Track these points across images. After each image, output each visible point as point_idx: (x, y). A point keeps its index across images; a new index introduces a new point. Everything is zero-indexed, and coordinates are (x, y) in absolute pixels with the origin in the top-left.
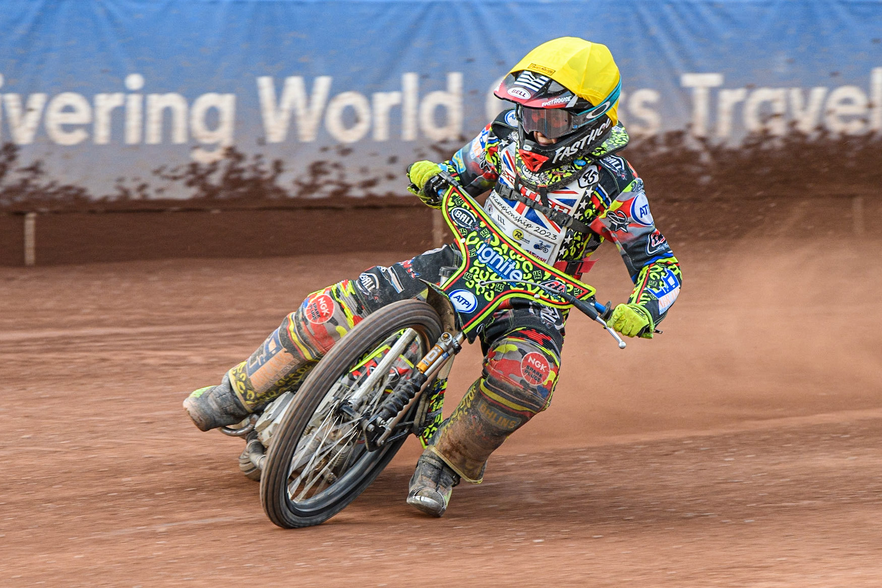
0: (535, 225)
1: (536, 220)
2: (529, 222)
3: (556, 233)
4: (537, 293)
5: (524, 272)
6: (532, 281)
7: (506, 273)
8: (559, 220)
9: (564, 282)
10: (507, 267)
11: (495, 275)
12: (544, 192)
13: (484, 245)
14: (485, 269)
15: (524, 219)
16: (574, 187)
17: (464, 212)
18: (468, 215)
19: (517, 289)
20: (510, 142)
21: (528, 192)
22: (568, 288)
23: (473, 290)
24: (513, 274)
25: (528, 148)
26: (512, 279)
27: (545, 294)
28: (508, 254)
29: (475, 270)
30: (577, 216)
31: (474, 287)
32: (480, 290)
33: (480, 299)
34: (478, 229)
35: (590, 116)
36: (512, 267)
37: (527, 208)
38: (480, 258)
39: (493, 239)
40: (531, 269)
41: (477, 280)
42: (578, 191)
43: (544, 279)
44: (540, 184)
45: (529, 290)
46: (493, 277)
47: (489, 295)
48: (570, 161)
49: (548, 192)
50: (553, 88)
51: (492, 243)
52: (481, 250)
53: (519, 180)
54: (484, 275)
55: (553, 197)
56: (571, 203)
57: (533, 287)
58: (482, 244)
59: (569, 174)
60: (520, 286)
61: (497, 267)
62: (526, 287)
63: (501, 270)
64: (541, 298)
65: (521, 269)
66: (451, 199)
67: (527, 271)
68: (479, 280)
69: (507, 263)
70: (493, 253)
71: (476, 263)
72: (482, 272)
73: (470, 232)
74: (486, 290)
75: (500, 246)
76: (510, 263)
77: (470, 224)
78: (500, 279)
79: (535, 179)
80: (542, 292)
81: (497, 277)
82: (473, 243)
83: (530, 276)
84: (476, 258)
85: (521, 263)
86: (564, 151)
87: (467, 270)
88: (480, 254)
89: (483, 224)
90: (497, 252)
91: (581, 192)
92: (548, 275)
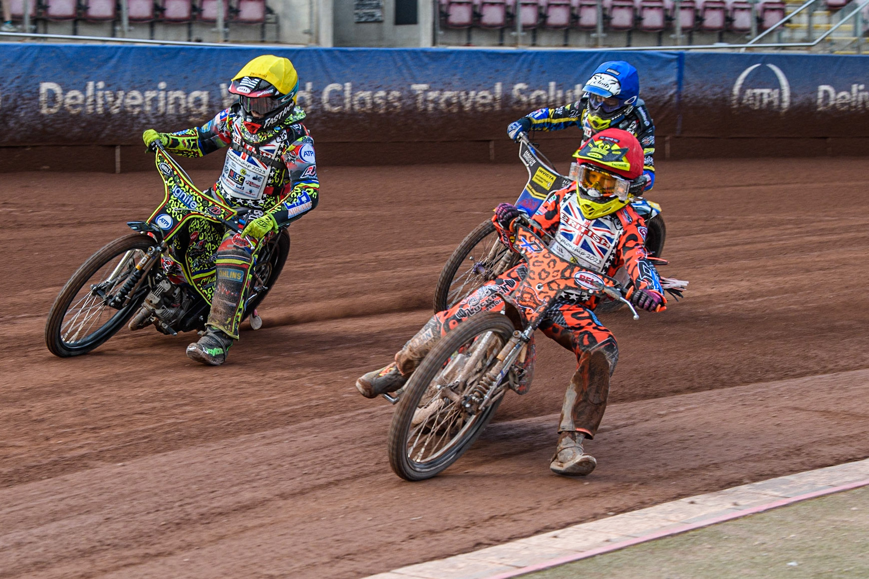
0: (253, 166)
1: (253, 162)
2: (249, 164)
3: (265, 169)
4: (206, 214)
7: (188, 203)
8: (266, 162)
9: (220, 208)
10: (189, 199)
12: (257, 146)
13: (177, 186)
14: (177, 200)
15: (246, 162)
16: (274, 143)
17: (165, 165)
18: (168, 168)
19: (194, 212)
20: (239, 116)
21: (248, 147)
22: (222, 211)
24: (192, 203)
25: (249, 120)
26: (191, 207)
27: (210, 215)
28: (188, 192)
29: (172, 202)
30: (276, 159)
31: (171, 213)
32: (175, 214)
33: (174, 220)
34: (173, 176)
35: (283, 100)
36: (191, 199)
37: (247, 156)
38: (174, 194)
39: (181, 183)
40: (201, 201)
42: (276, 145)
44: (255, 142)
45: (202, 213)
46: (181, 206)
47: (179, 217)
48: (271, 128)
49: (259, 146)
50: (263, 84)
52: (174, 189)
53: (243, 139)
54: (177, 205)
55: (262, 149)
56: (272, 151)
57: (203, 210)
59: (271, 135)
60: (196, 210)
61: (183, 200)
63: (185, 201)
66: (159, 157)
67: (199, 202)
68: (174, 208)
69: (188, 197)
70: (181, 191)
71: (172, 197)
72: (176, 202)
73: (169, 177)
74: (178, 214)
76: (190, 197)
77: (169, 173)
78: (185, 207)
79: (252, 139)
81: (183, 206)
82: (171, 184)
83: (201, 204)
84: (172, 194)
85: (196, 197)
86: (269, 121)
87: (167, 201)
88: (174, 192)
89: (175, 173)
90: (183, 190)
91: (278, 145)
92: (211, 203)
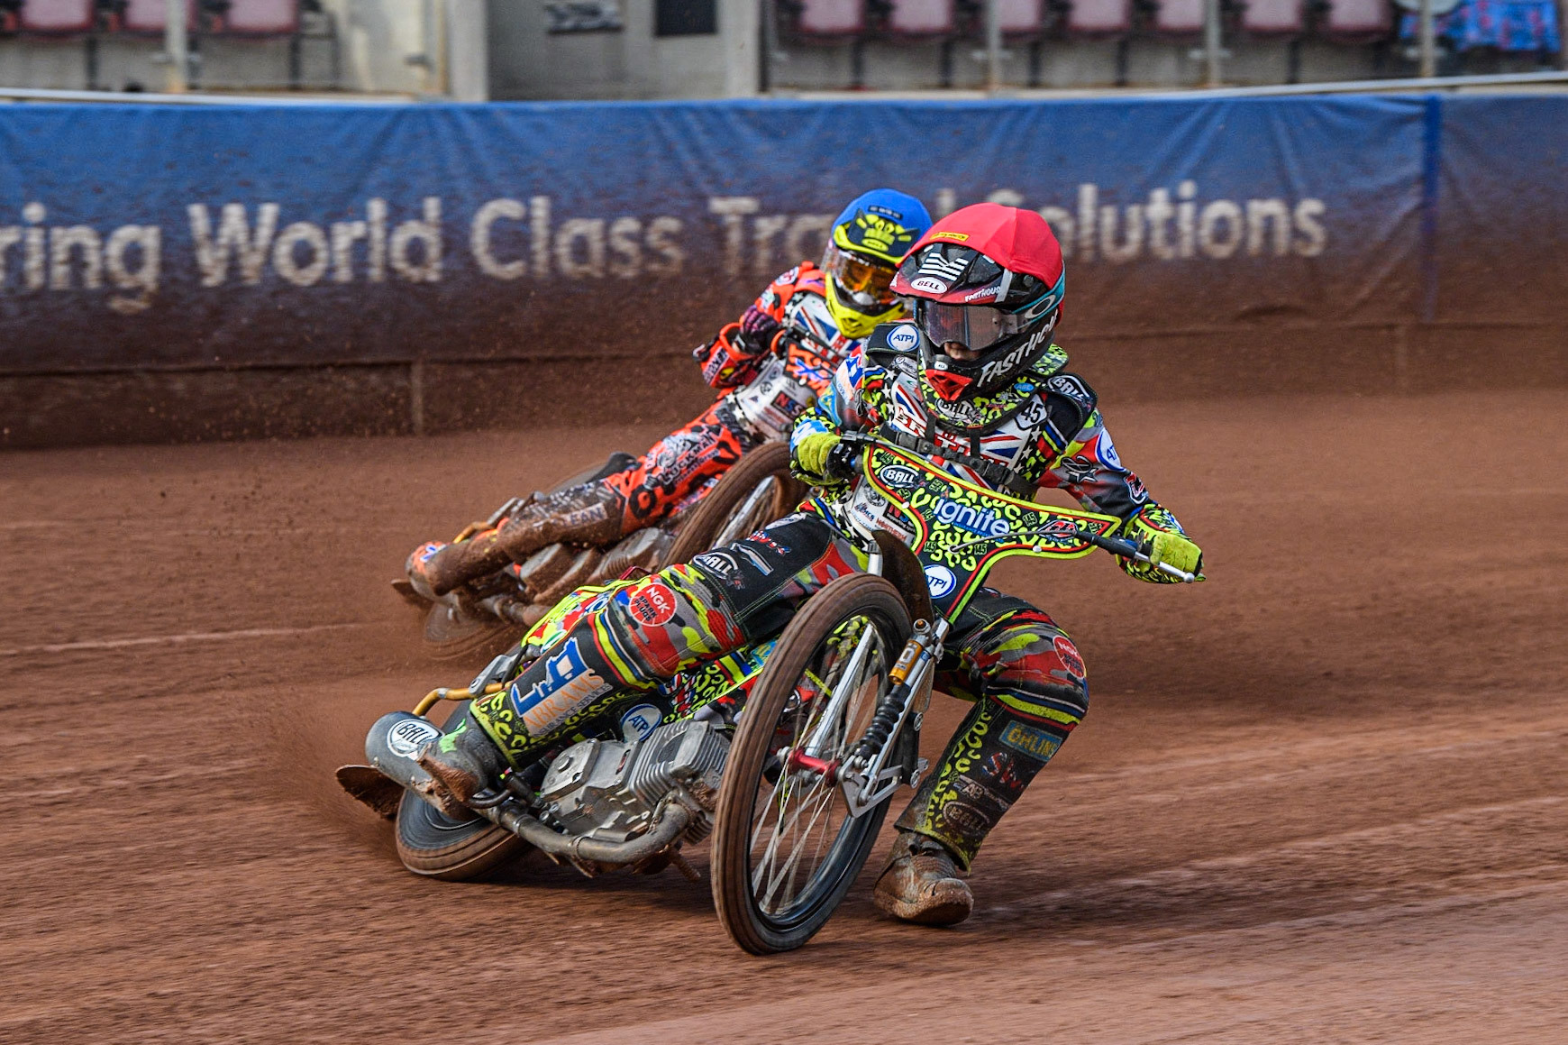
4: (1036, 543)
5: (1009, 521)
6: (1024, 530)
7: (984, 528)
9: (1071, 519)
10: (984, 519)
11: (969, 534)
13: (942, 501)
14: (951, 530)
17: (897, 470)
18: (906, 472)
19: (1006, 544)
22: (1080, 526)
23: (944, 562)
24: (994, 526)
26: (996, 534)
27: (1048, 542)
28: (979, 503)
29: (938, 536)
30: (1017, 470)
31: (944, 557)
32: (954, 559)
33: (957, 571)
34: (924, 484)
36: (989, 518)
38: (940, 518)
39: (952, 490)
40: (1019, 513)
41: (945, 548)
42: (1017, 435)
43: (1041, 522)
44: (972, 424)
45: (1025, 542)
46: (967, 539)
47: (969, 563)
51: (952, 495)
52: (938, 506)
54: (953, 538)
56: (1009, 453)
57: (1029, 537)
58: (937, 502)
59: (1012, 406)
60: (1010, 539)
61: (969, 523)
62: (1019, 541)
63: (976, 526)
64: (1044, 550)
65: (1004, 517)
66: (874, 459)
67: (1013, 518)
68: (946, 545)
69: (982, 515)
70: (957, 508)
71: (937, 526)
72: (949, 535)
73: (913, 491)
74: (962, 558)
75: (964, 496)
76: (986, 514)
77: (910, 481)
78: (978, 539)
79: (962, 419)
80: (1043, 541)
81: (973, 537)
82: (923, 503)
83: (1019, 523)
84: (935, 519)
85: (1002, 510)
86: (993, 370)
87: (926, 538)
88: (940, 513)
89: (930, 476)
90: (963, 505)
91: (1023, 436)
92: (1044, 516)
